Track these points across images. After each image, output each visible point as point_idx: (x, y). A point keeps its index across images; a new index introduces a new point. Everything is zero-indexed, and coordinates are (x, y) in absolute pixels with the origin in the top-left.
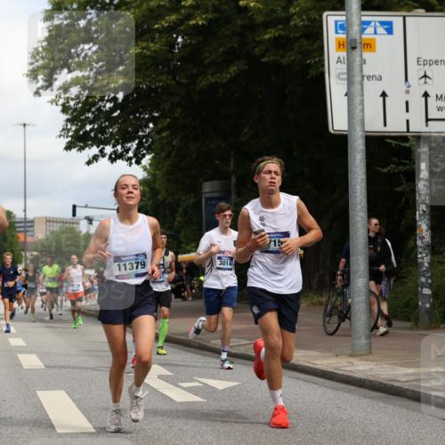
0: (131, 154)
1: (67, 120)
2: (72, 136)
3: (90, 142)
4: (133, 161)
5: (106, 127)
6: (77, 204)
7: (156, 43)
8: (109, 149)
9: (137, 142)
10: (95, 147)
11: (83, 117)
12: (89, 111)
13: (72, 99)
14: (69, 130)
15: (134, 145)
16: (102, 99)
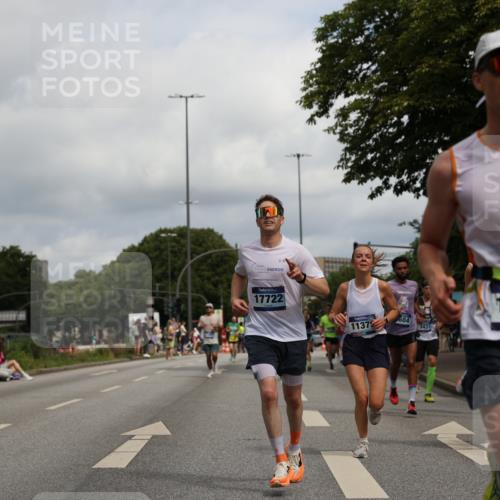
0: (418, 185)
1: (346, 149)
2: (351, 167)
3: (372, 173)
4: (421, 192)
5: (389, 155)
6: (359, 242)
7: (445, 60)
8: (393, 180)
9: (424, 170)
10: (377, 179)
11: (363, 145)
12: (369, 138)
13: (351, 126)
14: (348, 160)
15: (421, 174)
16: (384, 125)
